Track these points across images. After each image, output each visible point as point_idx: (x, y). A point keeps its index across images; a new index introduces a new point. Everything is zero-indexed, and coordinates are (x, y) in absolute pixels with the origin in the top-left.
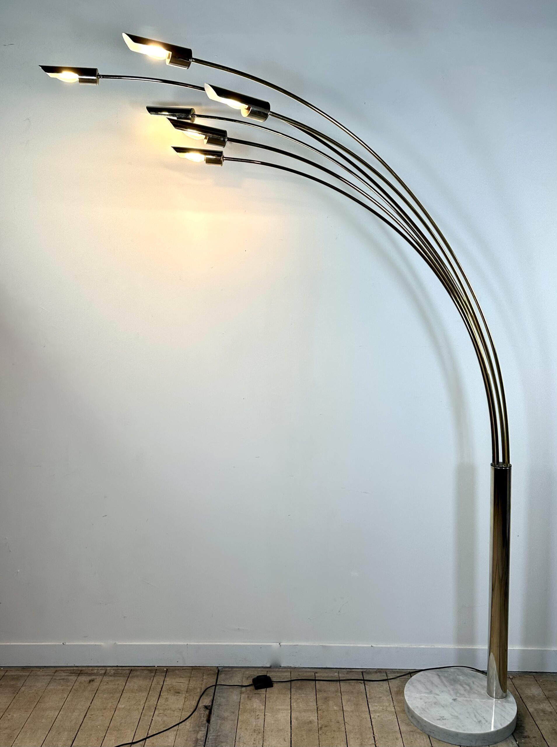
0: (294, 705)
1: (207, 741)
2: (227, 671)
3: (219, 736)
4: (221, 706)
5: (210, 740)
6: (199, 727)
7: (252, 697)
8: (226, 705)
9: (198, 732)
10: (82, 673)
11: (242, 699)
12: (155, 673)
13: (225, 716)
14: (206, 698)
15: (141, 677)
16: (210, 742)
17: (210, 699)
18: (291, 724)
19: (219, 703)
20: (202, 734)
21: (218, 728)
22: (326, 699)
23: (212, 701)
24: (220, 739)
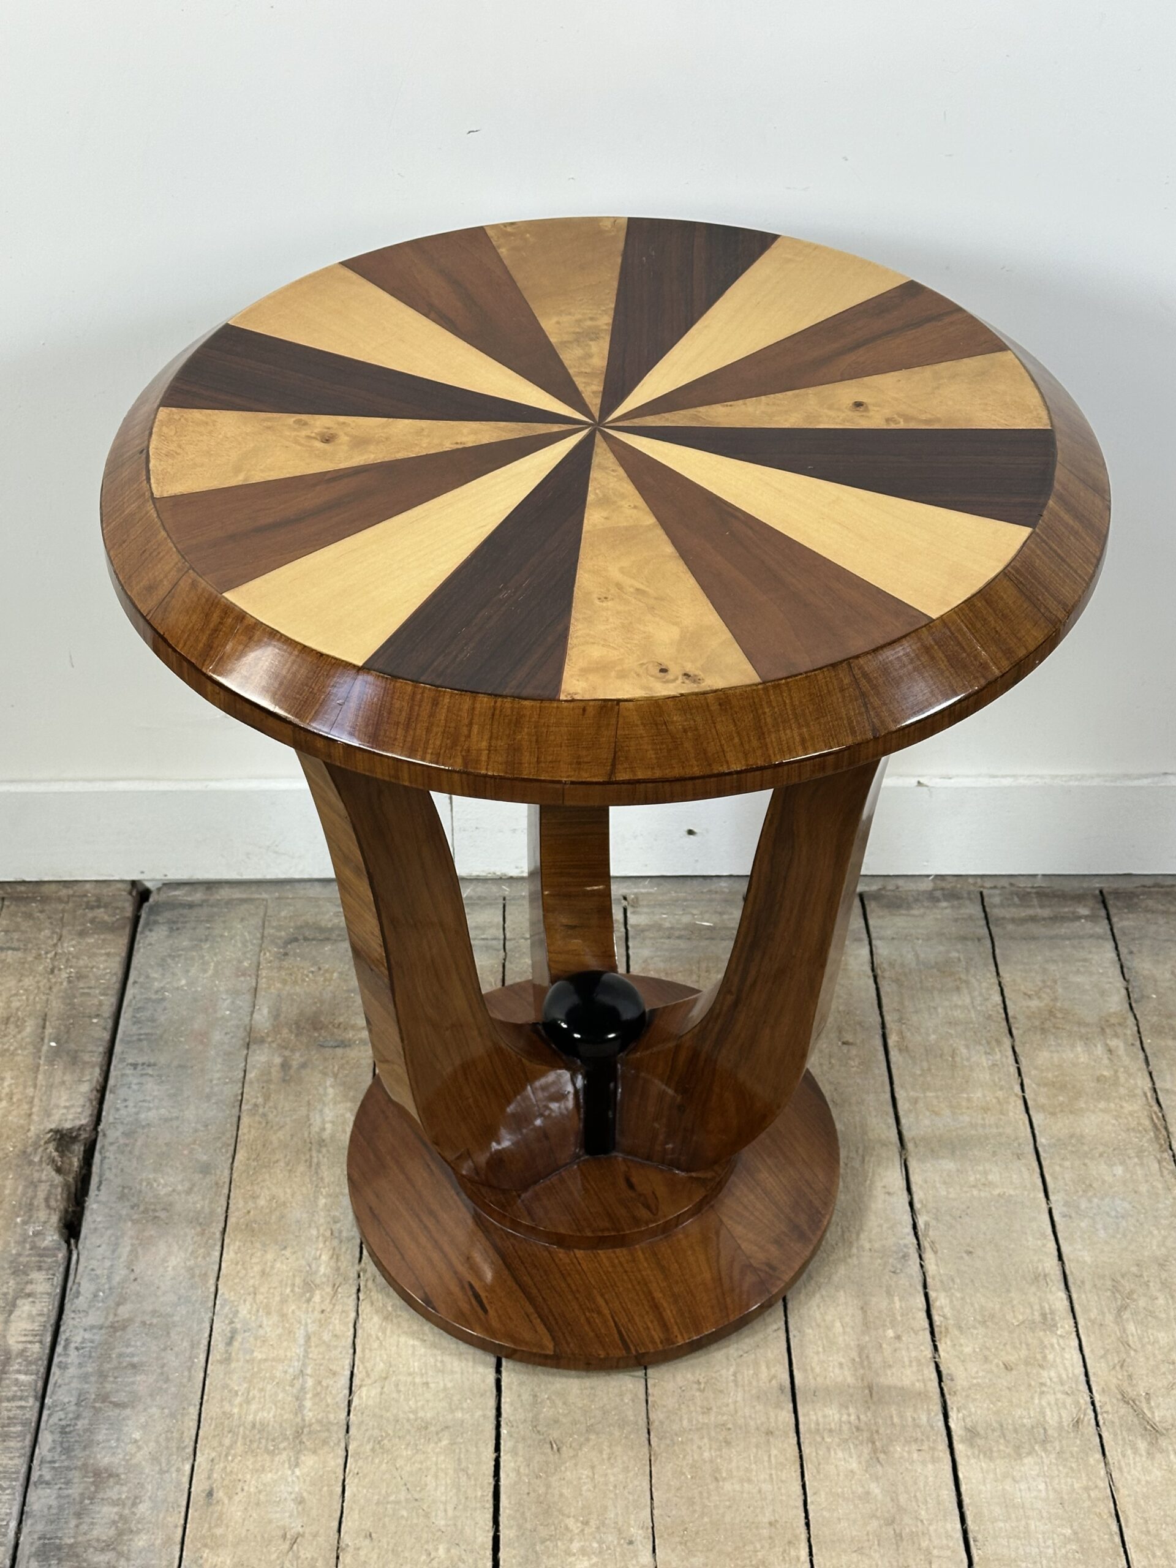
1: (56, 1360)
2: (183, 905)
3: (123, 1325)
4: (143, 1127)
5: (73, 1353)
6: (19, 1271)
7: (304, 1066)
8: (166, 1120)
9: (11, 1308)
11: (251, 1083)
14: (68, 1078)
16: (72, 1371)
17: (85, 1088)
19: (132, 1110)
20: (31, 1318)
21: (121, 1273)
23: (95, 1095)
24: (128, 1346)
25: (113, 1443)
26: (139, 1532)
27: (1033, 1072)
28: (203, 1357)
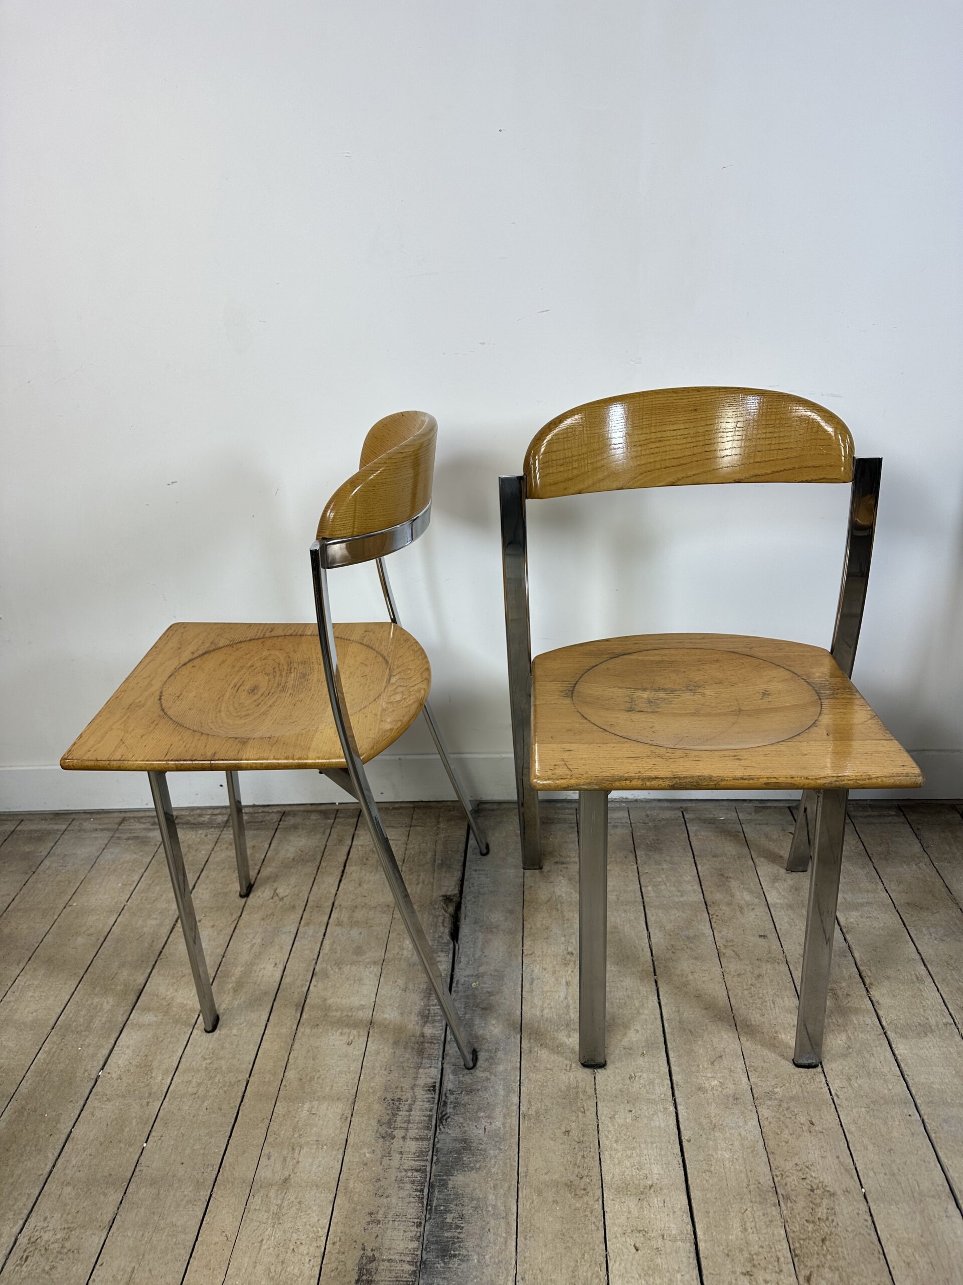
2: (489, 810)
3: (482, 975)
4: (482, 894)
5: (461, 988)
7: (550, 872)
11: (528, 878)
12: (335, 819)
13: (493, 921)
14: (448, 875)
15: (303, 829)
17: (455, 879)
19: (476, 888)
21: (478, 954)
22: (721, 876)
23: (459, 882)
24: (485, 984)
25: (483, 1025)
26: (499, 1064)
27: (886, 877)
28: (520, 989)
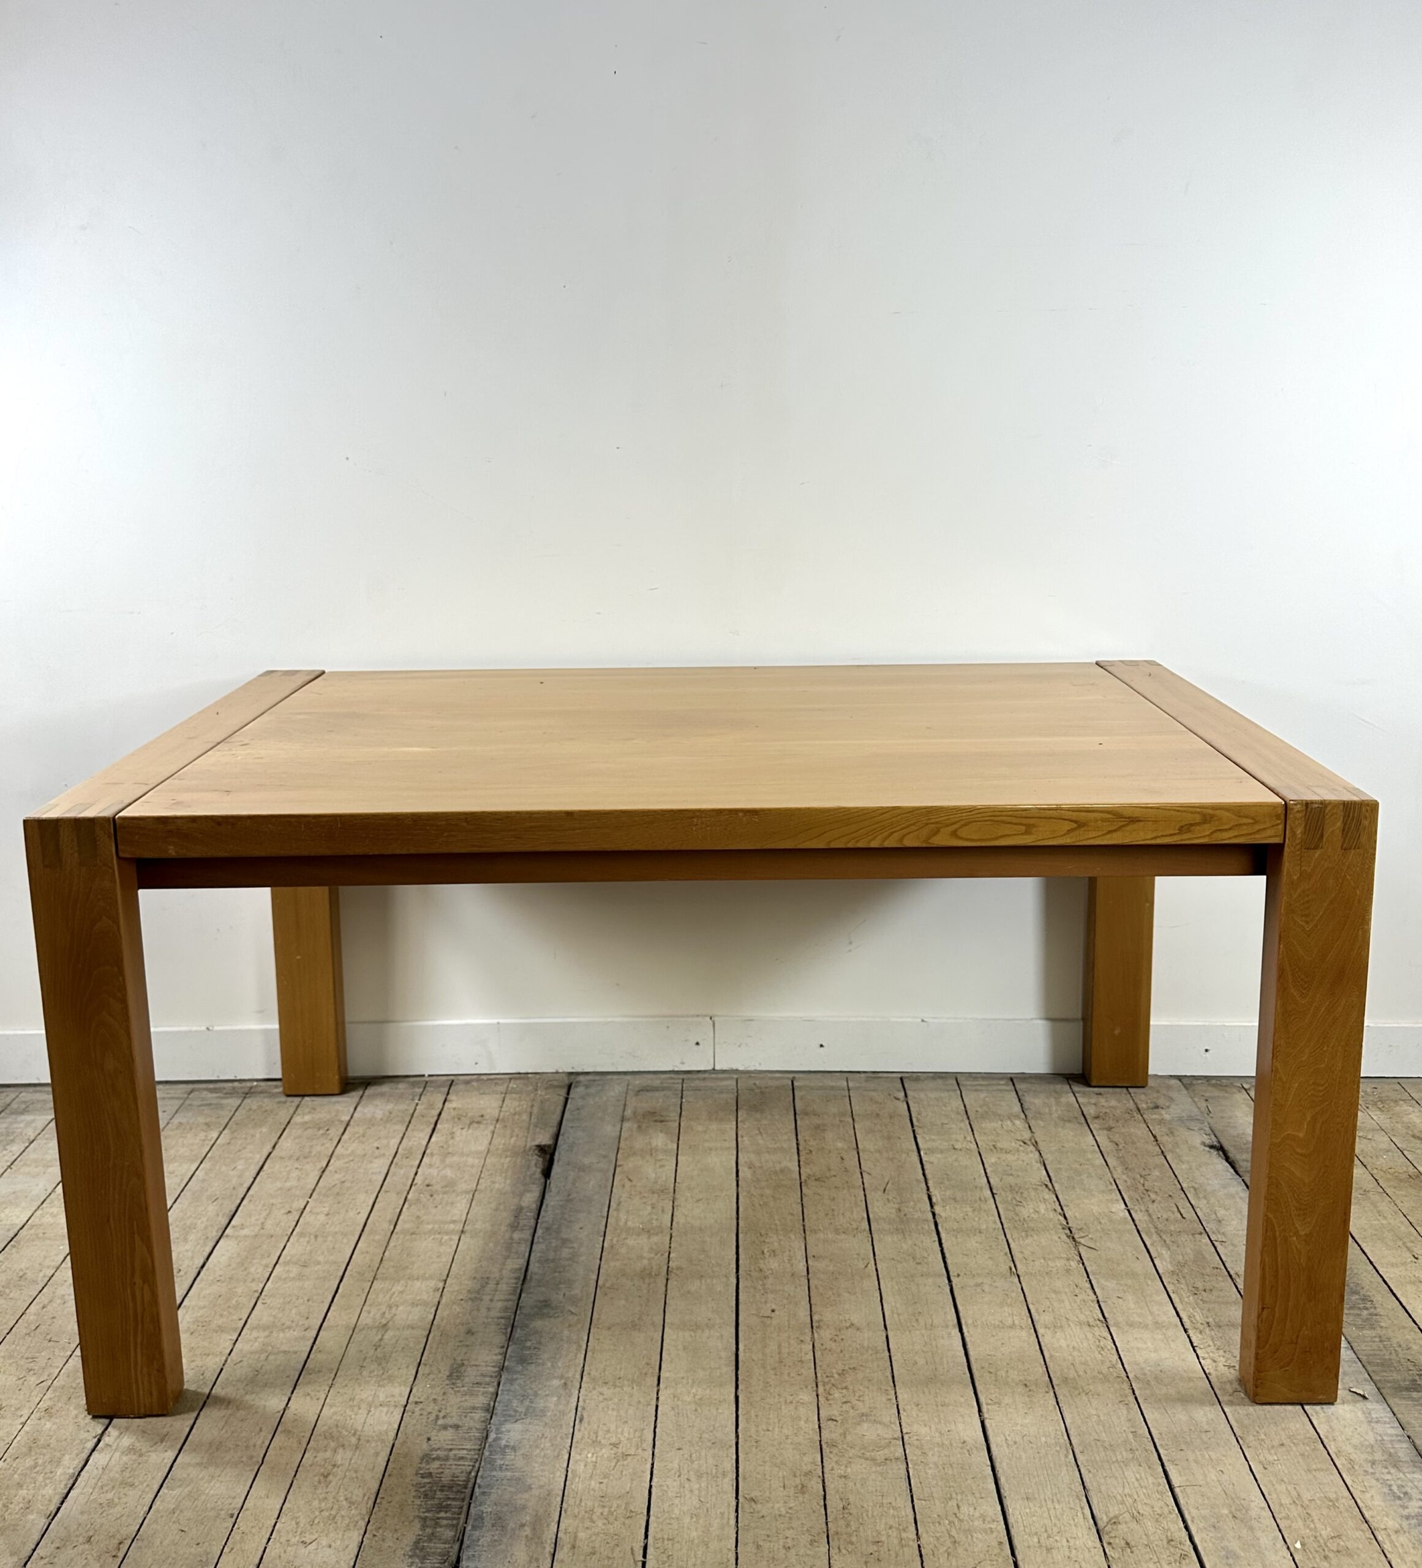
0: (744, 1141)
1: (542, 1210)
3: (571, 1200)
4: (577, 1143)
5: (550, 1208)
6: (524, 1185)
7: (648, 1127)
8: (587, 1142)
9: (521, 1195)
10: (254, 1093)
11: (624, 1131)
12: (425, 1088)
13: (586, 1163)
14: (543, 1130)
15: (391, 1096)
16: (549, 1212)
17: (550, 1133)
18: (737, 1175)
19: (572, 1138)
20: (531, 1199)
21: (569, 1185)
22: (819, 1129)
23: (554, 1138)
24: (575, 1205)
25: (569, 1232)
26: (581, 1257)
27: (979, 1129)
